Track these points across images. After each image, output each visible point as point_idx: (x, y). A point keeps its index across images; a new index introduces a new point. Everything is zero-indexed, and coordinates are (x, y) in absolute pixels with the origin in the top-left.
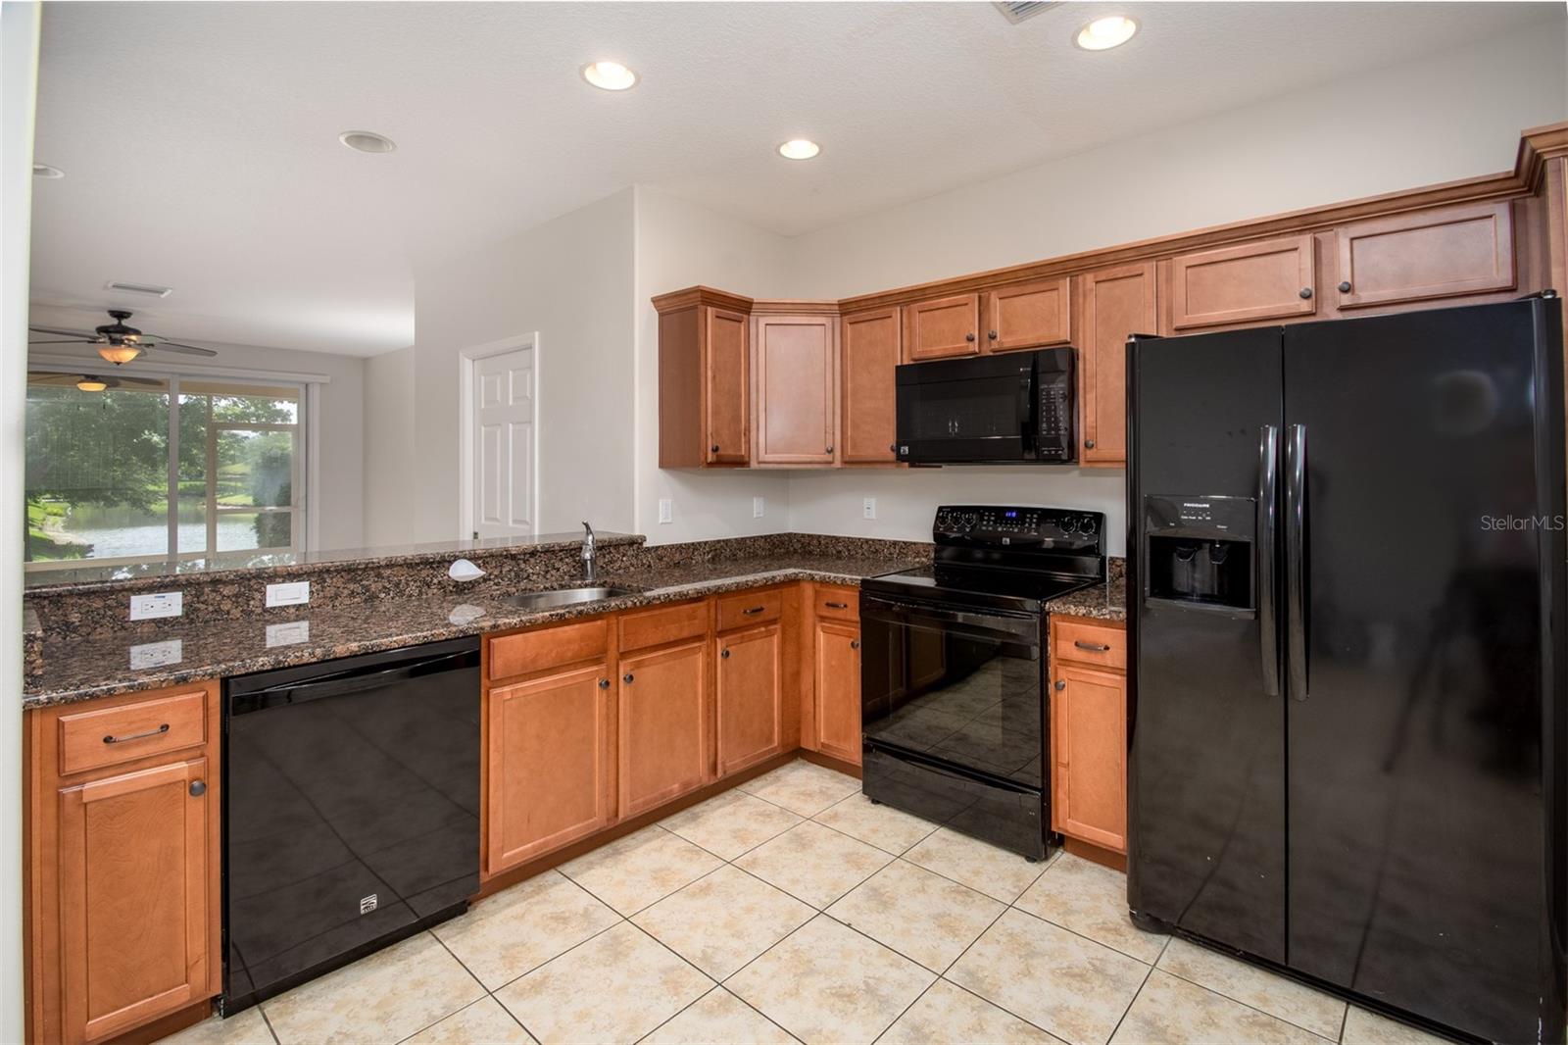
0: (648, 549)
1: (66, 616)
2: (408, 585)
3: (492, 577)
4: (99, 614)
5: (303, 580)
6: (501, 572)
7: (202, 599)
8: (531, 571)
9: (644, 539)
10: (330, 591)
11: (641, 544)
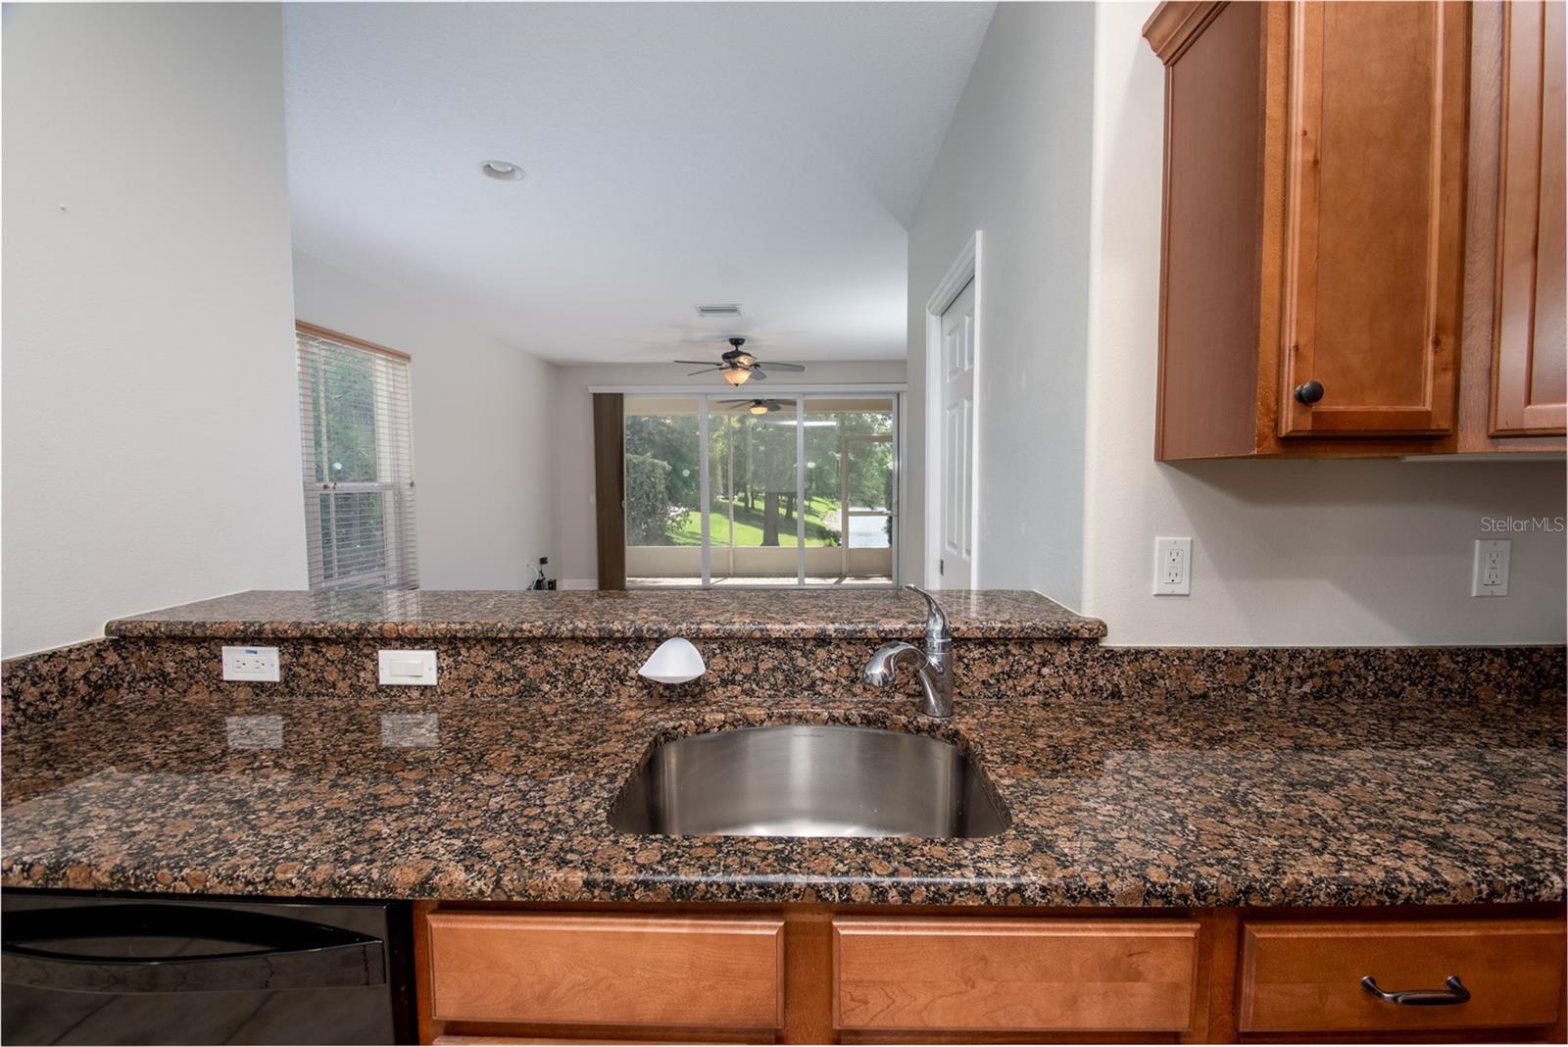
0: (1112, 655)
1: (161, 663)
2: (587, 674)
3: (739, 677)
4: (193, 666)
5: (428, 648)
6: (756, 669)
7: (302, 660)
8: (818, 674)
9: (1102, 629)
10: (468, 671)
11: (1094, 641)
